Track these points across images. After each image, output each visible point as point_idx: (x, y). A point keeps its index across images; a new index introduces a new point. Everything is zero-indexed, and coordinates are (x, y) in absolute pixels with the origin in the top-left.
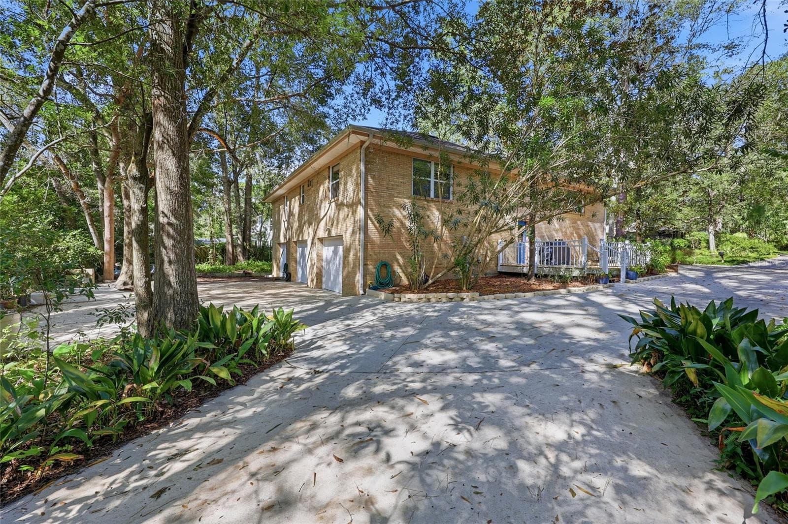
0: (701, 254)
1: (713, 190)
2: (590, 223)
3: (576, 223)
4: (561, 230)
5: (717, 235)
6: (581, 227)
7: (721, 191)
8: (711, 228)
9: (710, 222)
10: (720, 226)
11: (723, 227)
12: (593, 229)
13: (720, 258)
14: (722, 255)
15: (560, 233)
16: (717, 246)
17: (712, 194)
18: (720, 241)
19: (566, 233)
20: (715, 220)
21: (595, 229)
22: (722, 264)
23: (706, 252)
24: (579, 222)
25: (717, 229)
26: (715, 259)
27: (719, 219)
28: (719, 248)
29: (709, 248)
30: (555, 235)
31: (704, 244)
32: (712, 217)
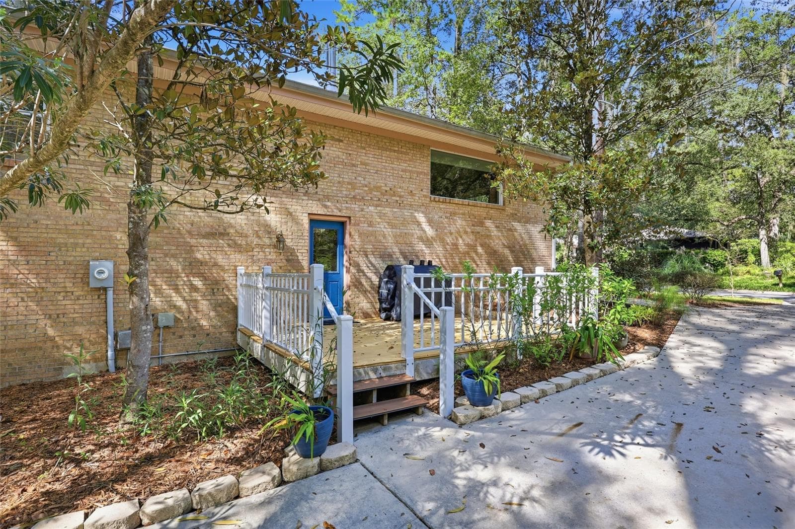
0: (748, 272)
1: (763, 173)
2: (517, 225)
3: (481, 224)
4: (442, 241)
5: (772, 244)
6: (495, 232)
7: (776, 175)
8: (763, 233)
9: (760, 223)
10: (776, 229)
11: (780, 232)
12: (525, 236)
13: (776, 281)
14: (778, 274)
15: (439, 249)
16: (772, 260)
17: (763, 181)
18: (776, 252)
19: (455, 245)
20: (768, 221)
21: (530, 237)
22: (780, 290)
23: (756, 270)
24: (489, 223)
25: (772, 234)
26: (770, 281)
27: (775, 221)
28: (776, 263)
29: (760, 264)
30: (427, 251)
31: (751, 258)
32: (763, 216)
